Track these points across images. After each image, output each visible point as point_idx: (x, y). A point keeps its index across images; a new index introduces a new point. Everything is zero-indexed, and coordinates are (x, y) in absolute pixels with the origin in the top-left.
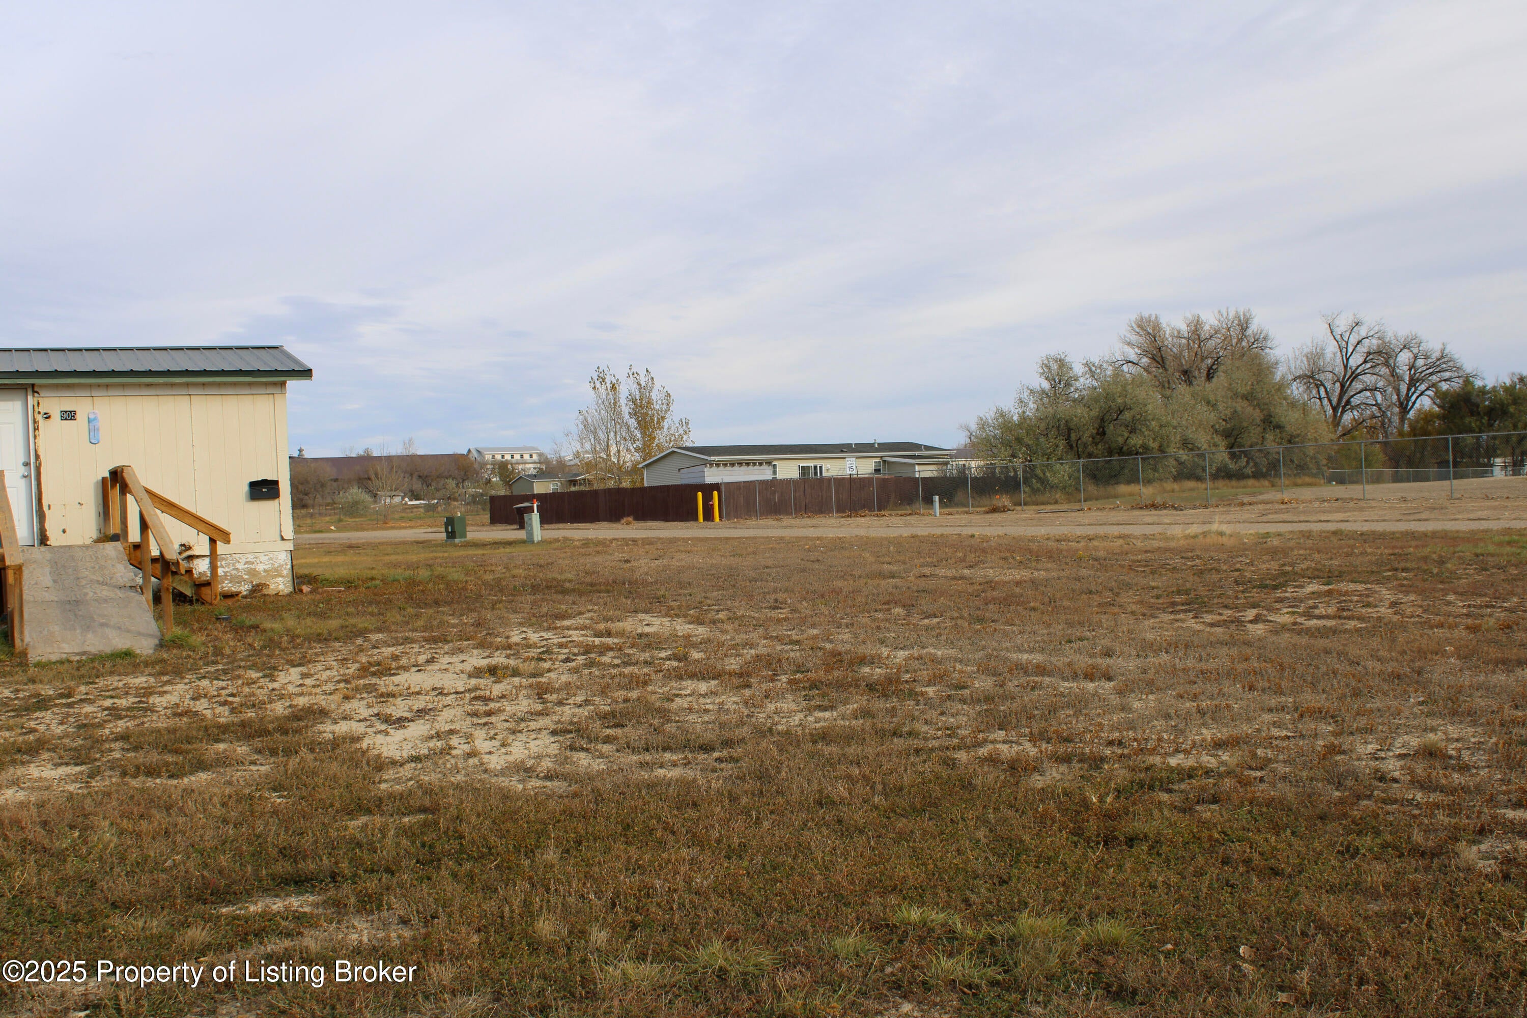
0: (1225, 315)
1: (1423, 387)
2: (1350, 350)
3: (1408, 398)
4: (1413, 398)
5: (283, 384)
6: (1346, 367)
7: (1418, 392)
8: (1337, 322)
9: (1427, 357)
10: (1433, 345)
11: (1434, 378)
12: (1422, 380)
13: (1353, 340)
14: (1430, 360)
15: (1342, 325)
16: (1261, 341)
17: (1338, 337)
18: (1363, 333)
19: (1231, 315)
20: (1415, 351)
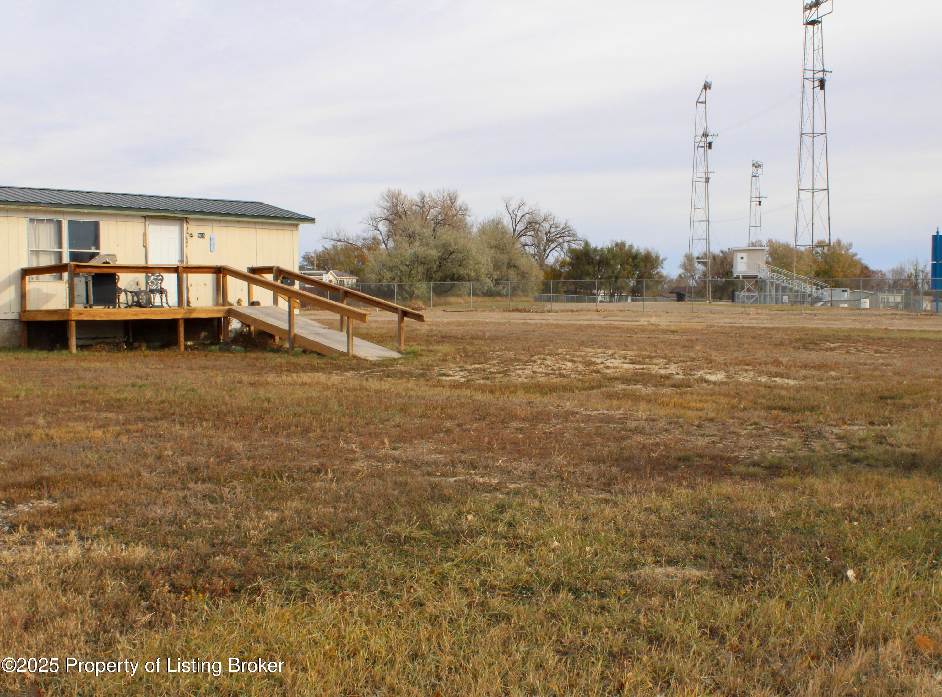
0: (442, 193)
1: (553, 246)
2: (518, 220)
3: (545, 250)
4: (548, 252)
5: (297, 225)
6: (514, 231)
7: (551, 248)
8: (511, 203)
9: (556, 227)
10: (561, 220)
11: (561, 240)
12: (553, 241)
13: (520, 215)
14: (558, 229)
15: (514, 205)
16: (464, 210)
17: (511, 212)
18: (526, 210)
19: (445, 194)
20: (551, 223)
